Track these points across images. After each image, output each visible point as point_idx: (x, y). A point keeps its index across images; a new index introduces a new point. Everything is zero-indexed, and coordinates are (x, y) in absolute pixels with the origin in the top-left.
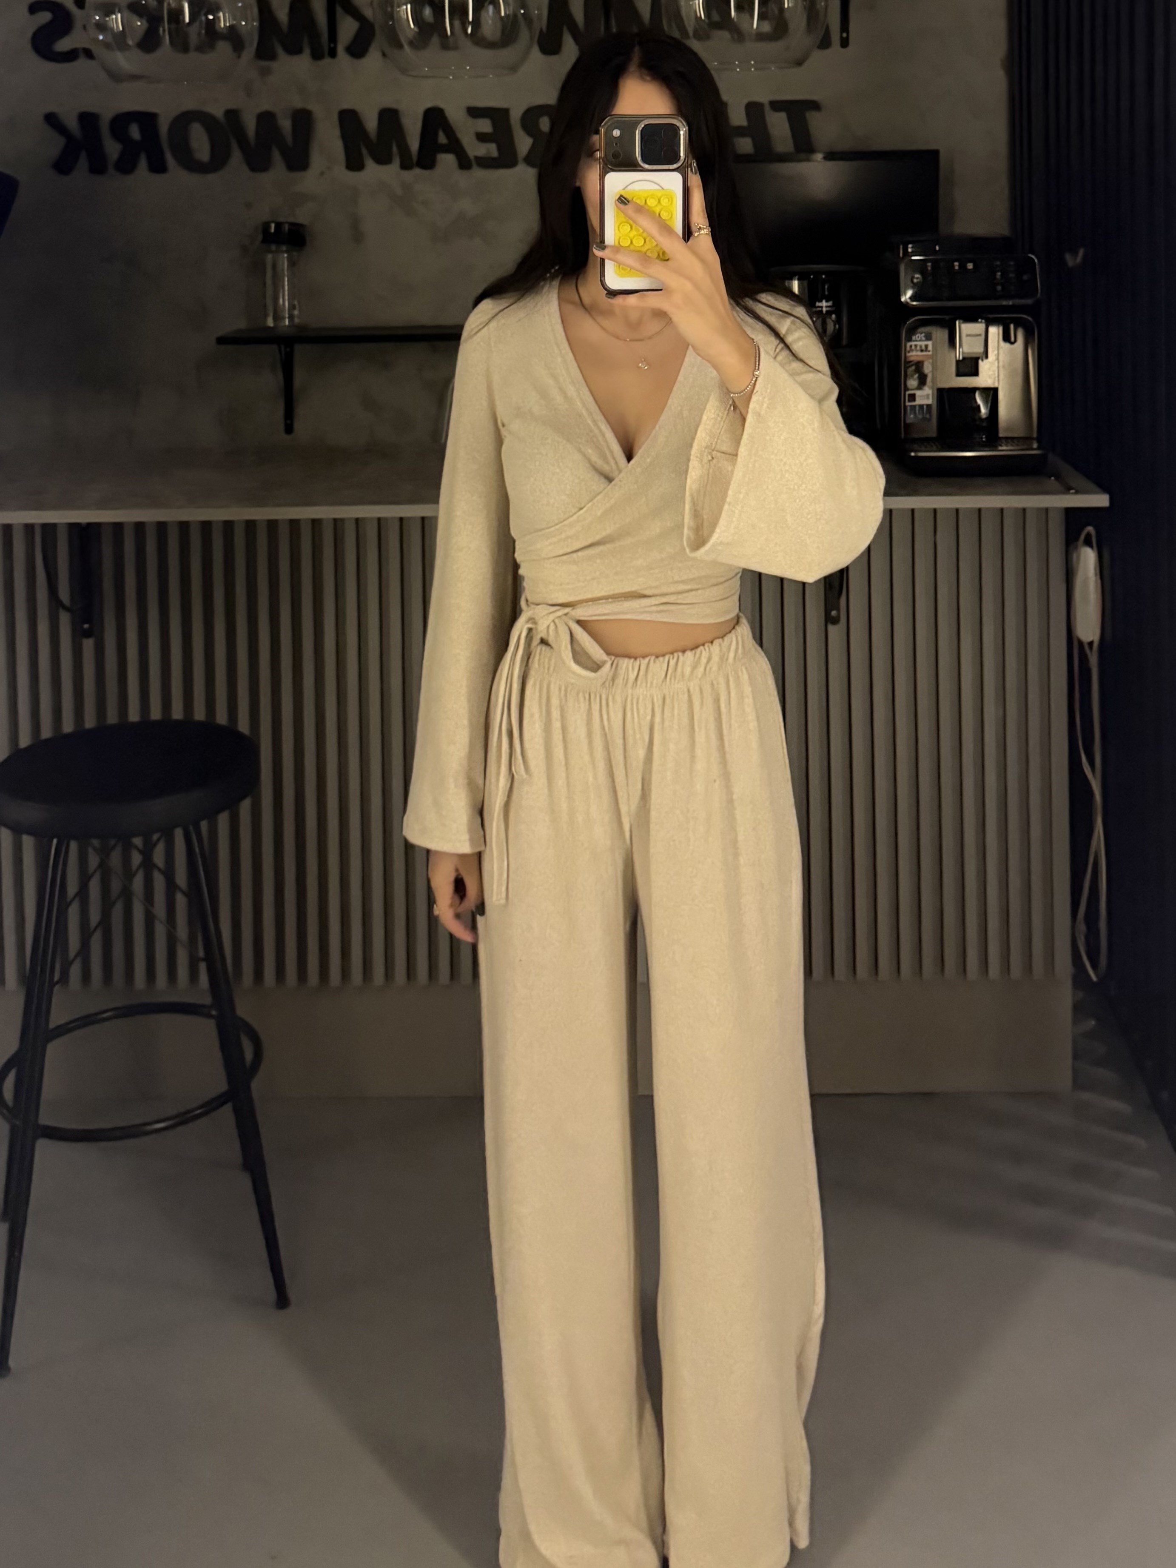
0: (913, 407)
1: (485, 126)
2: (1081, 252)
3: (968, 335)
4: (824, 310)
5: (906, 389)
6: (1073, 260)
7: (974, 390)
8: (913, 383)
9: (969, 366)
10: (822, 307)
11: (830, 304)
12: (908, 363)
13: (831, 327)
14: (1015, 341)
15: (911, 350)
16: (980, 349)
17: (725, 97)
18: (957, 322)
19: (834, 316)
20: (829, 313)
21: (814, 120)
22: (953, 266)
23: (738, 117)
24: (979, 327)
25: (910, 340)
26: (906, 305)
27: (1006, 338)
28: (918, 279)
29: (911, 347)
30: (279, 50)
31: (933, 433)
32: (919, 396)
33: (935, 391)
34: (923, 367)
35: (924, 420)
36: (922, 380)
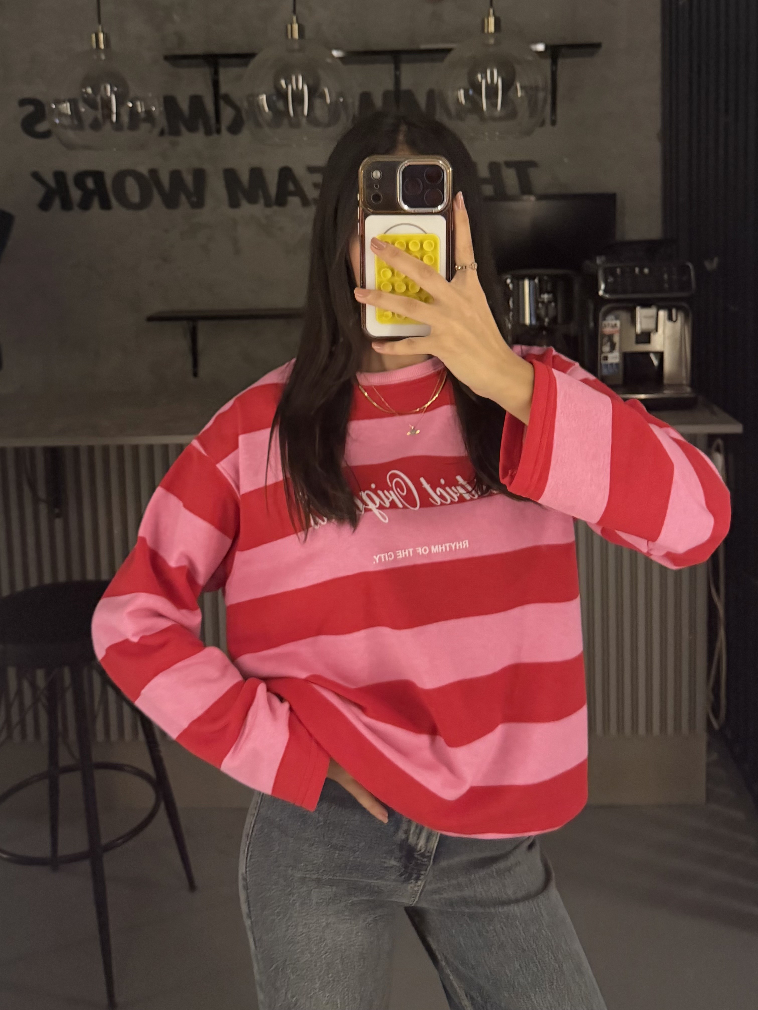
0: (606, 365)
1: (318, 178)
2: (716, 260)
3: (646, 317)
4: (546, 300)
5: (602, 352)
6: (711, 265)
7: (647, 354)
8: (606, 348)
9: (645, 337)
10: (544, 299)
11: (551, 296)
12: (604, 335)
13: (551, 312)
14: (677, 320)
15: (605, 326)
16: (652, 326)
17: (474, 158)
18: (638, 309)
19: (553, 304)
20: (549, 302)
21: (533, 173)
22: (634, 270)
23: (484, 172)
24: (652, 311)
25: (604, 319)
26: (601, 298)
27: (670, 318)
28: (611, 280)
29: (605, 325)
30: (183, 129)
31: (621, 382)
32: (611, 358)
33: (622, 354)
34: (613, 338)
35: (614, 373)
36: (613, 347)
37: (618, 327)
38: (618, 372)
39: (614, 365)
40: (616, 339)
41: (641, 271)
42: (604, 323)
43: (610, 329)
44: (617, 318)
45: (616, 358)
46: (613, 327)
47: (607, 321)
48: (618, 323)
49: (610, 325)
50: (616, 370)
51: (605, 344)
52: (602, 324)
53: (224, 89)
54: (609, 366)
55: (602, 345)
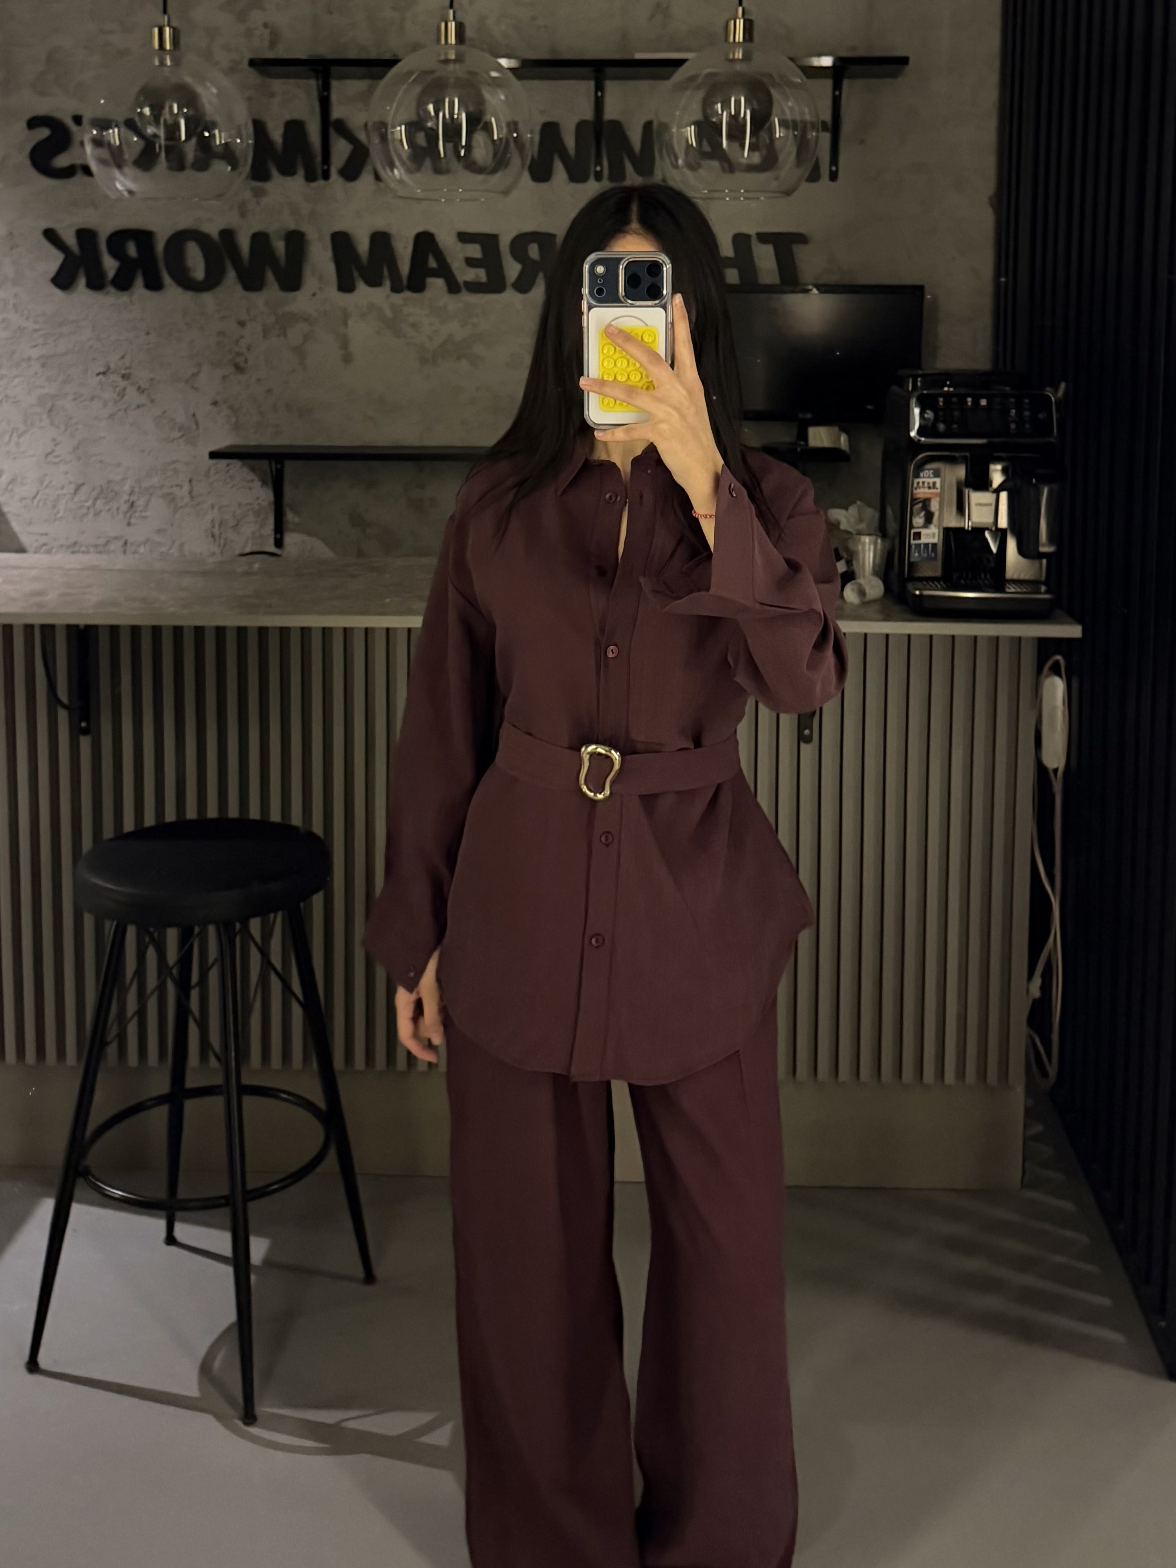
0: (918, 547)
1: (475, 251)
2: (1063, 387)
5: (912, 527)
6: (1056, 394)
7: (978, 532)
8: (919, 521)
12: (913, 500)
15: (918, 487)
21: (801, 253)
22: (965, 401)
25: (918, 477)
26: (914, 441)
28: (929, 415)
29: (918, 483)
30: (275, 172)
31: (939, 573)
32: (924, 535)
33: (942, 530)
34: (929, 506)
35: (930, 559)
36: (929, 519)
37: (937, 489)
38: (935, 558)
39: (930, 546)
40: (934, 506)
41: (976, 402)
42: (916, 481)
43: (927, 490)
44: (937, 474)
45: (934, 534)
46: (929, 488)
47: (921, 477)
48: (938, 481)
49: (926, 485)
50: (933, 555)
51: (918, 514)
52: (913, 483)
53: (337, 112)
54: (923, 547)
55: (912, 515)
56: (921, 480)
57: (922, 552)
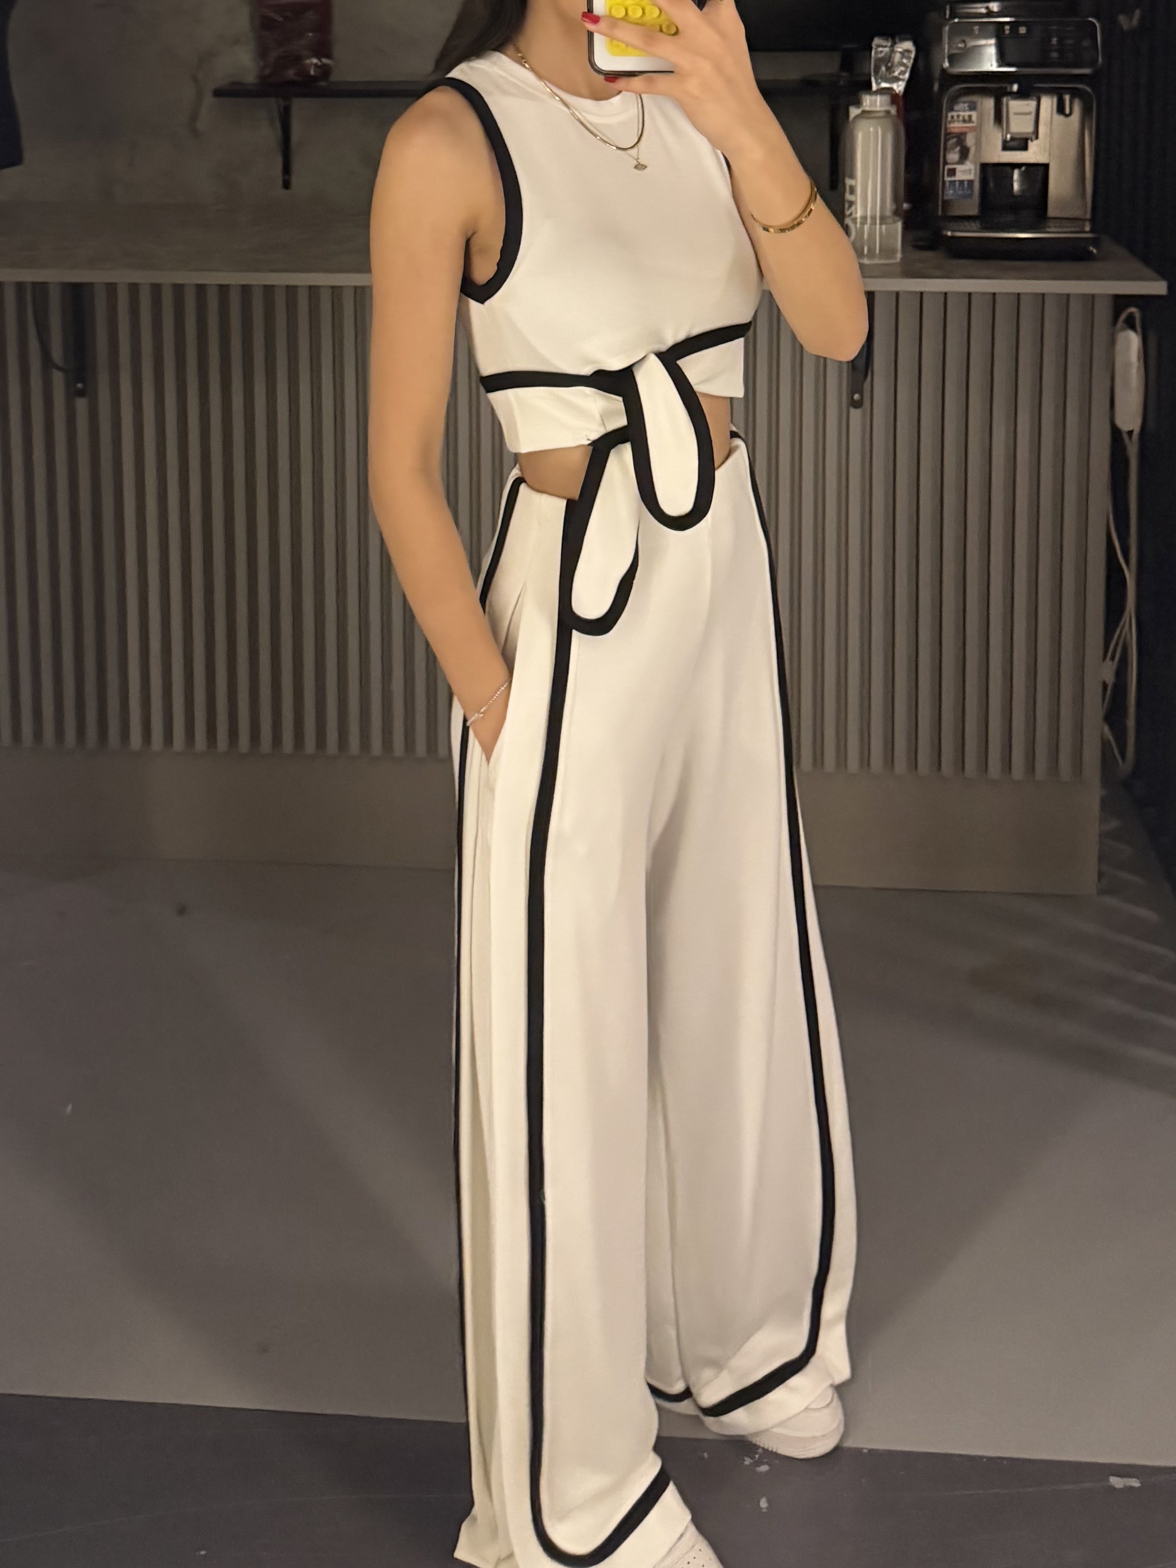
0: (953, 183)
2: (1137, 14)
3: (1019, 113)
5: (946, 163)
6: (1130, 21)
7: (1018, 166)
8: (953, 156)
12: (949, 134)
14: (1071, 113)
15: (953, 121)
18: (1005, 99)
22: (1004, 30)
25: (952, 110)
26: (947, 72)
27: (1061, 109)
29: (952, 117)
31: (974, 211)
32: (961, 171)
33: (978, 167)
34: (965, 140)
35: (965, 197)
36: (964, 154)
37: (973, 122)
38: (971, 196)
39: (966, 183)
40: (970, 141)
41: (1014, 30)
42: (950, 114)
43: (961, 125)
44: (973, 107)
45: (970, 170)
46: (964, 121)
47: (956, 111)
48: (974, 114)
49: (961, 118)
50: (969, 192)
51: (953, 149)
52: (947, 117)
54: (957, 183)
55: (945, 149)
56: (955, 114)
57: (957, 188)
